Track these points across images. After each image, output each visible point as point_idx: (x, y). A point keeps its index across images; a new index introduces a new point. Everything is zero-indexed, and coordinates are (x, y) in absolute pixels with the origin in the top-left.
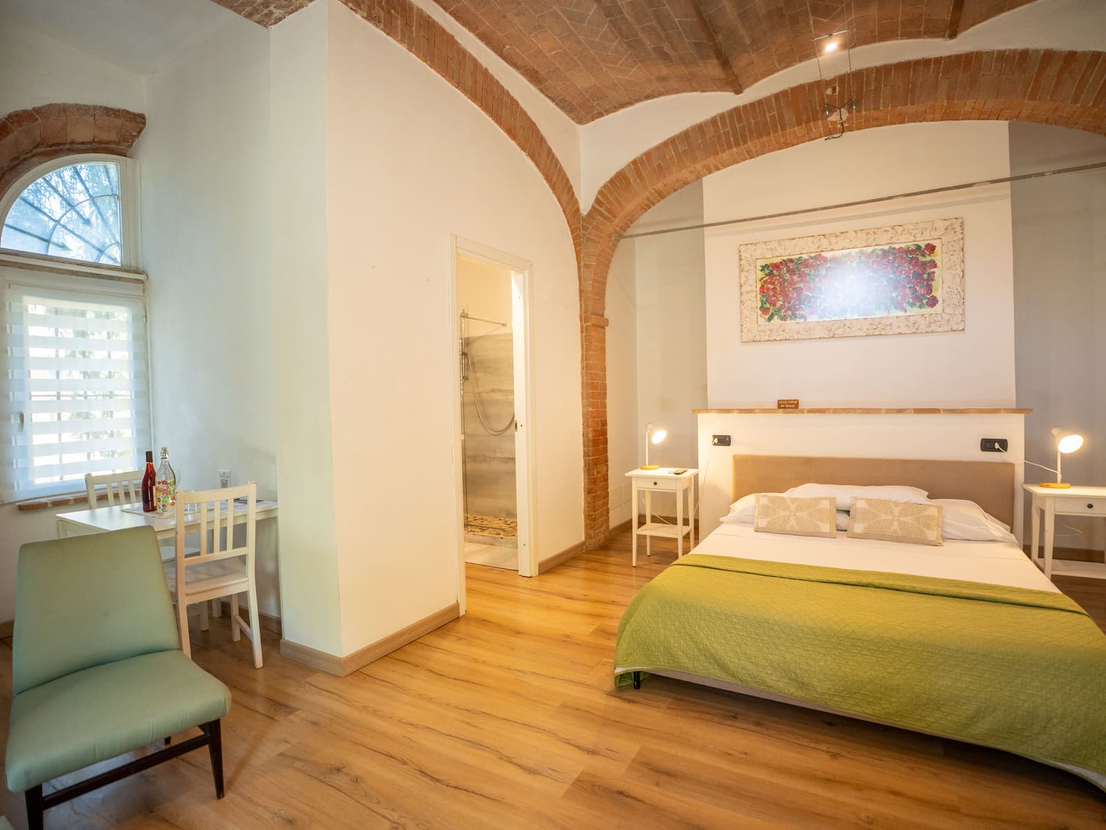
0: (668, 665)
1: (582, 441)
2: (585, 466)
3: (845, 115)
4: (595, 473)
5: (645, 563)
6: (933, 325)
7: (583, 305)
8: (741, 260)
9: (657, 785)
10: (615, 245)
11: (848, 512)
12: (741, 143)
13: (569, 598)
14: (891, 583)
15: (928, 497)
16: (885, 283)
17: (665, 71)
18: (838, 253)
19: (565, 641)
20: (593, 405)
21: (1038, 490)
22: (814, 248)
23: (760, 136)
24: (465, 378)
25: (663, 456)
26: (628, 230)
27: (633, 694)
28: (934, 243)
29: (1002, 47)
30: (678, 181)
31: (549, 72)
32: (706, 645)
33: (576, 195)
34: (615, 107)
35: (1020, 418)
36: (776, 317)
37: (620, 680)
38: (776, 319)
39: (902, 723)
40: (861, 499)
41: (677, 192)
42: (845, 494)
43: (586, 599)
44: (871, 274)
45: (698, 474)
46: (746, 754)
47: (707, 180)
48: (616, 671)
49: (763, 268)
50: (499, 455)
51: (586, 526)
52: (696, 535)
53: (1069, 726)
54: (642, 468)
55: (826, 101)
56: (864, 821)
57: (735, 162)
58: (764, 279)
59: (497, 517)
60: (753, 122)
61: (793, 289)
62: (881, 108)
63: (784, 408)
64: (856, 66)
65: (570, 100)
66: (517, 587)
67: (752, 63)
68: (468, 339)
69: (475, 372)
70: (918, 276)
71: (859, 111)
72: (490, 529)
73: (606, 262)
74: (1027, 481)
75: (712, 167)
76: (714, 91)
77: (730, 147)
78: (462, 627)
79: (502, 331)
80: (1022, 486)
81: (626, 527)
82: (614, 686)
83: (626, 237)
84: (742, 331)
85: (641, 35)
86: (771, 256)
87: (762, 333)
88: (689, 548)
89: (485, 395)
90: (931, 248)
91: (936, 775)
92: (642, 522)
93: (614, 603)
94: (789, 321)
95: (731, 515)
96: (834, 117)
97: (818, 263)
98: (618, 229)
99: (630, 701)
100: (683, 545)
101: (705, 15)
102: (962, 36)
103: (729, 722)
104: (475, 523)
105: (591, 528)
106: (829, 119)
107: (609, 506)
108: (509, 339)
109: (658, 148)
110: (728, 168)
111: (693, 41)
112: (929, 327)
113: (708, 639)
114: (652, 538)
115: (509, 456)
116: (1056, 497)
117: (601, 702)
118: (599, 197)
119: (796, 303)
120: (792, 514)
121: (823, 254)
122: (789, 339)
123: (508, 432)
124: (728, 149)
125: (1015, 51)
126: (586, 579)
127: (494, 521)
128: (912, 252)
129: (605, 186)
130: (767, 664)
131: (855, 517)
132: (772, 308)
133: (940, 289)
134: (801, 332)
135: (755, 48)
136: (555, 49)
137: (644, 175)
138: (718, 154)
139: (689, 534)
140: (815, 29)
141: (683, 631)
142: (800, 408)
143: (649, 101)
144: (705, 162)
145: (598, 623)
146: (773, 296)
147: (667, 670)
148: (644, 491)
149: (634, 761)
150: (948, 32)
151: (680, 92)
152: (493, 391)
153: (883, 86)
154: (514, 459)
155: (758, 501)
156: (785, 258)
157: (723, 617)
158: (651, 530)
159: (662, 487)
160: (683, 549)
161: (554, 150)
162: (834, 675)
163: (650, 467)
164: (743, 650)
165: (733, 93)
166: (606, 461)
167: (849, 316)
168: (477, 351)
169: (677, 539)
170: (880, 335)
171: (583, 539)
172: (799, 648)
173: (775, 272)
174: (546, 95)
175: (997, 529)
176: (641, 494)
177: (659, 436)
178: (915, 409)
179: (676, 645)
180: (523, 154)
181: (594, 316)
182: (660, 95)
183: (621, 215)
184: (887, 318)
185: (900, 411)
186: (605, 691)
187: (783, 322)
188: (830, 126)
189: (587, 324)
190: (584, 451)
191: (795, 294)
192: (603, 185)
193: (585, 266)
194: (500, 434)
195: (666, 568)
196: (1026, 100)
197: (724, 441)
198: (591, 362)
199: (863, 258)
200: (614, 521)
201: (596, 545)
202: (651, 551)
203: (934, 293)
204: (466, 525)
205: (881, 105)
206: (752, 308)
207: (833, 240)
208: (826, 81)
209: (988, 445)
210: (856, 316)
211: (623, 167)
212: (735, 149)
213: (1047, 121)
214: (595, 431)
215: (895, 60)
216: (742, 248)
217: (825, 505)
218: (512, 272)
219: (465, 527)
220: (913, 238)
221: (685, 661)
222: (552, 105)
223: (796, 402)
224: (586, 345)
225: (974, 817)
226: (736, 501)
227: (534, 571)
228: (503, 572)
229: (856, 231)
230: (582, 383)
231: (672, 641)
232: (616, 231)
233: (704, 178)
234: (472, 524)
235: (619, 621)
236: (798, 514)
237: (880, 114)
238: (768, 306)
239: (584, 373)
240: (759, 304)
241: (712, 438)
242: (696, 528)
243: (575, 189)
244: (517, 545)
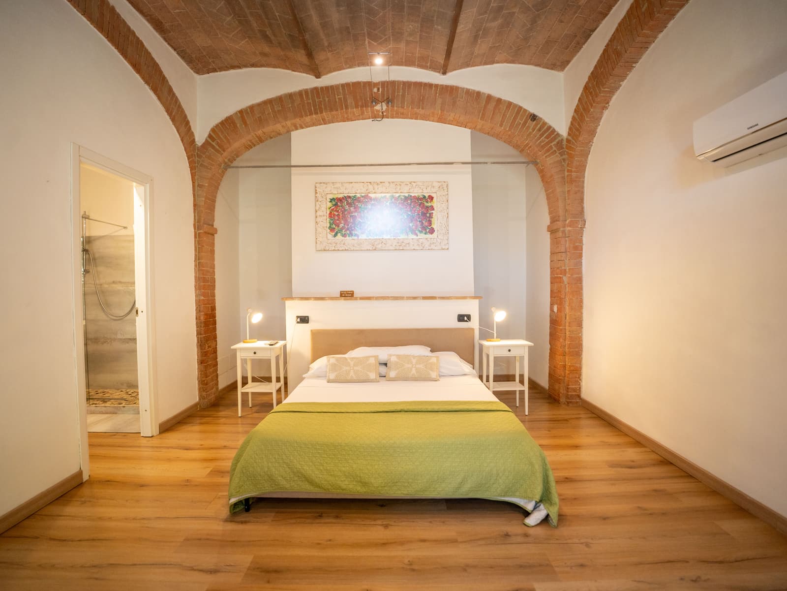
0: (271, 488)
1: (195, 323)
2: (198, 342)
3: (385, 107)
4: (207, 347)
5: (248, 413)
6: (432, 245)
7: (196, 216)
8: (316, 193)
9: (268, 582)
10: (223, 173)
11: (386, 364)
12: (319, 113)
13: (187, 449)
14: (414, 407)
15: (431, 351)
16: (406, 217)
17: (267, 49)
18: (379, 195)
19: (186, 485)
20: (204, 295)
21: (486, 343)
22: (364, 190)
23: (331, 110)
24: (86, 271)
25: (259, 332)
26: (234, 162)
27: (244, 516)
28: (433, 195)
29: (469, 87)
30: (273, 131)
31: (172, 26)
32: (299, 468)
33: (193, 129)
34: (227, 67)
35: (477, 301)
36: (339, 234)
37: (234, 507)
38: (339, 236)
39: (424, 495)
40: (394, 355)
41: (272, 139)
42: (383, 353)
43: (202, 448)
44: (398, 211)
45: (286, 344)
46: (330, 540)
47: (295, 134)
48: (230, 502)
49: (331, 200)
50: (119, 336)
51: (200, 389)
52: (285, 389)
53: (507, 476)
54: (244, 342)
55: (374, 95)
56: (408, 565)
57: (314, 125)
58: (332, 208)
59: (118, 390)
60: (327, 99)
61: (351, 216)
62: (405, 108)
63: (345, 296)
64: (393, 78)
65: (190, 52)
66: (139, 447)
67: (328, 59)
68: (89, 237)
69: (96, 266)
70: (424, 214)
71: (393, 106)
72: (112, 400)
73: (216, 184)
74: (480, 339)
75: (298, 125)
76: (301, 72)
77: (311, 114)
78: (85, 491)
79: (123, 232)
80: (478, 341)
81: (233, 387)
82: (228, 513)
83: (233, 167)
84: (316, 243)
85: (250, 18)
86: (337, 193)
87: (330, 245)
88: (281, 398)
89: (106, 286)
90: (431, 198)
91: (444, 522)
92: (245, 383)
93: (225, 447)
94: (347, 238)
95: (310, 372)
96: (378, 107)
97: (366, 200)
98: (226, 160)
99: (242, 522)
100: (277, 397)
101: (297, 16)
102: (449, 74)
103: (318, 521)
104: (96, 396)
105: (204, 391)
106: (375, 108)
107: (218, 372)
108: (131, 240)
109: (259, 105)
110: (309, 128)
111: (289, 33)
112: (430, 246)
113: (300, 464)
114: (253, 393)
115: (131, 337)
116: (494, 347)
117: (218, 528)
118: (212, 133)
119: (353, 226)
120: (352, 368)
121: (370, 195)
122: (347, 250)
123: (129, 317)
124: (310, 115)
125: (474, 91)
126: (200, 432)
127: (116, 393)
128: (421, 199)
129: (217, 126)
130: (341, 474)
131: (390, 367)
132: (336, 228)
133: (436, 223)
134: (356, 245)
135: (331, 49)
136: (178, 8)
137: (248, 123)
138: (303, 117)
139: (280, 388)
140: (369, 48)
141: (281, 462)
142: (354, 296)
143: (253, 69)
144: (293, 121)
145: (212, 466)
146: (338, 220)
147: (269, 493)
148: (246, 359)
149: (249, 569)
150: (442, 71)
151: (277, 68)
152: (114, 282)
153: (406, 94)
154: (135, 339)
155: (329, 361)
156: (346, 195)
157: (310, 447)
158: (252, 388)
159: (260, 355)
160: (277, 400)
161: (175, 90)
162: (384, 473)
163: (250, 341)
164: (325, 467)
165: (314, 77)
166: (215, 338)
167: (385, 237)
168: (97, 248)
169: (272, 393)
170: (403, 249)
171: (198, 400)
172: (362, 459)
173: (339, 203)
174: (169, 44)
175: (466, 367)
176: (244, 361)
177: (257, 318)
178: (423, 297)
179: (277, 472)
180: (147, 87)
181: (205, 226)
182: (262, 66)
183: (229, 150)
184: (407, 239)
185: (415, 298)
186: (222, 519)
187: (344, 238)
188: (375, 113)
189: (199, 231)
190: (197, 331)
191: (352, 220)
192: (215, 125)
193: (199, 185)
194: (122, 319)
195: (267, 416)
196: (479, 120)
197: (304, 320)
198: (203, 261)
199: (393, 200)
200: (223, 383)
201: (209, 404)
202: (252, 405)
203: (432, 226)
204: (88, 399)
205: (405, 106)
206: (323, 227)
207: (376, 187)
208: (374, 83)
209: (461, 318)
210: (388, 237)
211: (232, 114)
212: (314, 116)
213: (488, 133)
214: (206, 314)
215: (413, 80)
216: (318, 185)
217: (372, 361)
218: (134, 184)
219: (87, 401)
220: (421, 191)
221: (283, 483)
222: (175, 53)
223: (352, 292)
224: (199, 247)
225: (465, 542)
226: (314, 361)
227: (156, 431)
228: (125, 436)
229: (389, 182)
230: (195, 277)
231: (274, 470)
232: (224, 161)
233: (292, 133)
234: (94, 397)
235: (231, 461)
236: (355, 368)
237: (405, 111)
238: (334, 226)
239: (197, 270)
240: (328, 225)
241: (295, 318)
242: (286, 384)
243: (191, 124)
244: (139, 412)
